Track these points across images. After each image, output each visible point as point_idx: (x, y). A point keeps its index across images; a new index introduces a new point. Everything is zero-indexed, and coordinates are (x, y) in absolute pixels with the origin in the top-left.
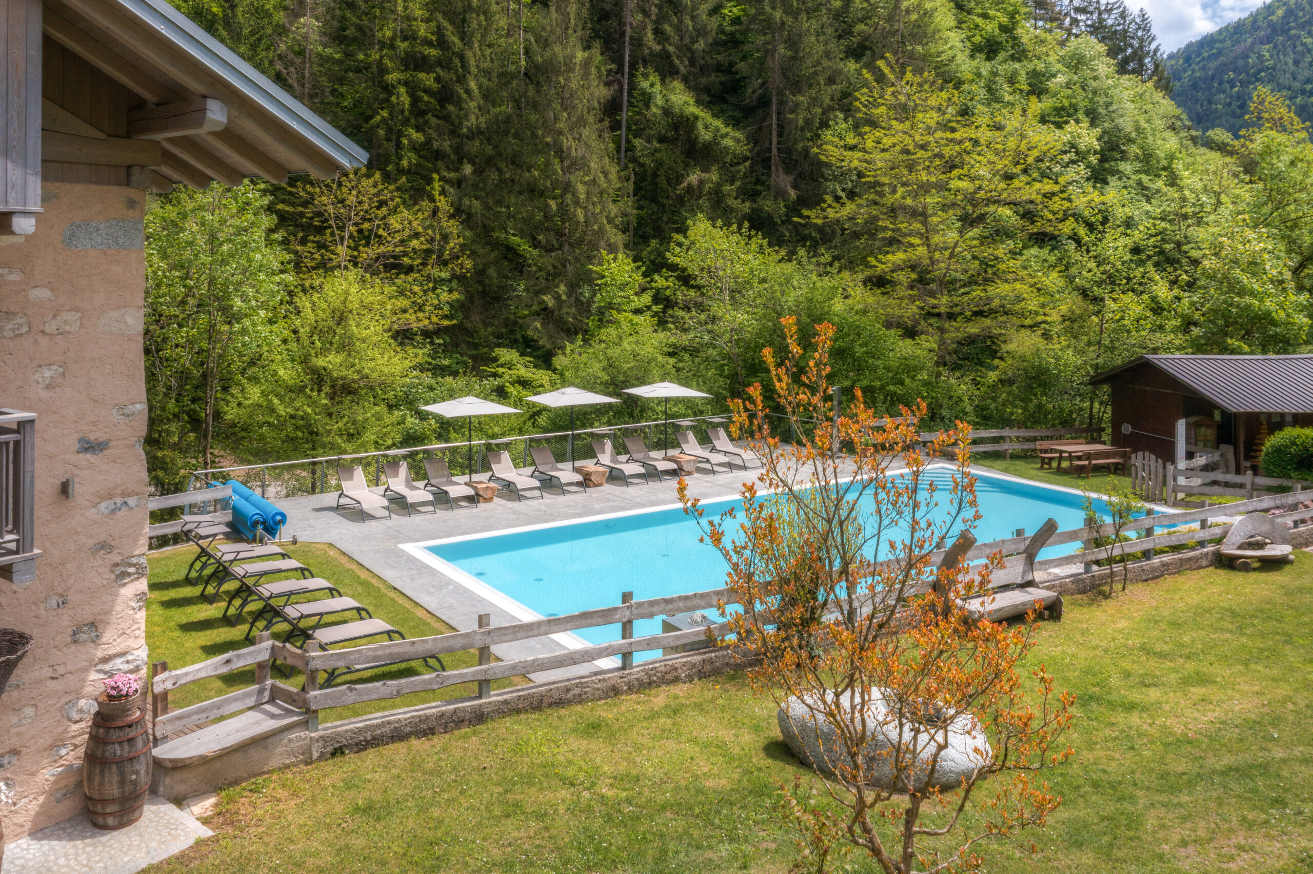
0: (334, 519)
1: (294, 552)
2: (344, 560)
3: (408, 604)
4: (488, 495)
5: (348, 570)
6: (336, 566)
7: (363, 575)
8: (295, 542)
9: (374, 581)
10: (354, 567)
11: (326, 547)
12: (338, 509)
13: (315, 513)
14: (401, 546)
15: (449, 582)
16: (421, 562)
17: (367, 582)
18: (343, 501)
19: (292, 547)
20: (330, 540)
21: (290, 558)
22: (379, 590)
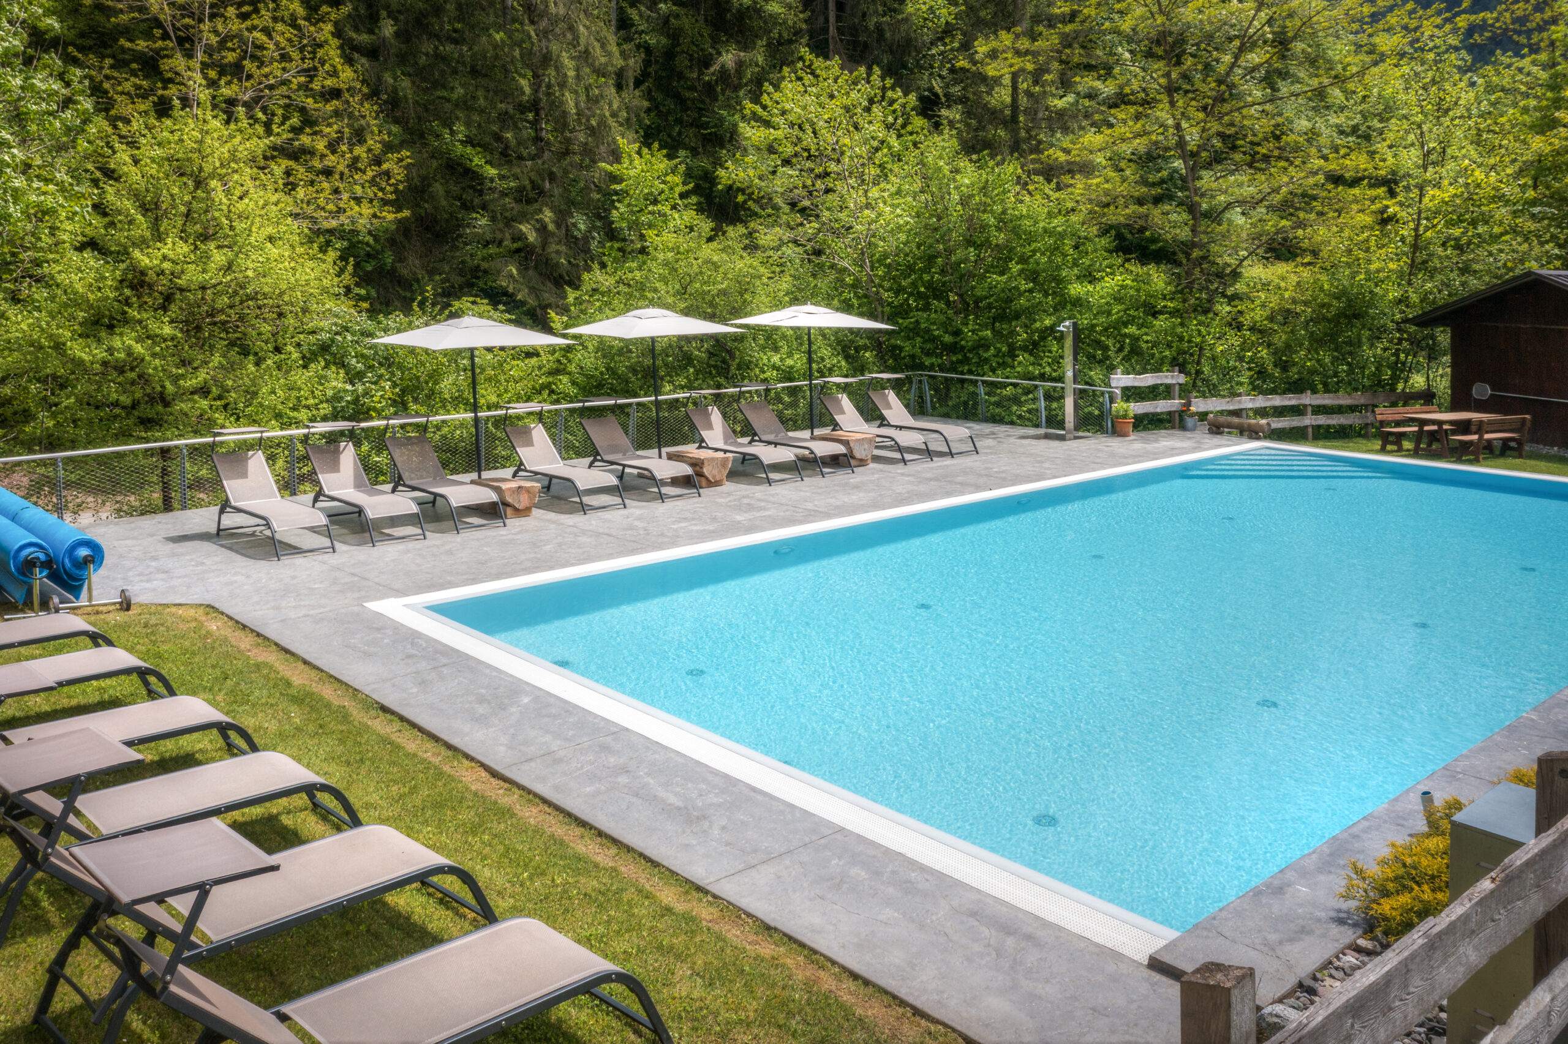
0: (214, 555)
1: (124, 627)
2: (245, 642)
3: (430, 753)
4: (523, 502)
5: (258, 667)
6: (227, 655)
7: (299, 678)
8: (126, 605)
9: (328, 692)
10: (272, 657)
11: (200, 613)
12: (220, 535)
13: (171, 545)
14: (374, 606)
15: (516, 687)
16: (429, 640)
17: (310, 694)
18: (230, 520)
19: (120, 617)
20: (208, 599)
21: (110, 643)
22: (346, 717)
